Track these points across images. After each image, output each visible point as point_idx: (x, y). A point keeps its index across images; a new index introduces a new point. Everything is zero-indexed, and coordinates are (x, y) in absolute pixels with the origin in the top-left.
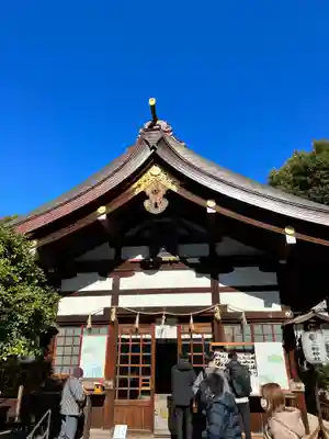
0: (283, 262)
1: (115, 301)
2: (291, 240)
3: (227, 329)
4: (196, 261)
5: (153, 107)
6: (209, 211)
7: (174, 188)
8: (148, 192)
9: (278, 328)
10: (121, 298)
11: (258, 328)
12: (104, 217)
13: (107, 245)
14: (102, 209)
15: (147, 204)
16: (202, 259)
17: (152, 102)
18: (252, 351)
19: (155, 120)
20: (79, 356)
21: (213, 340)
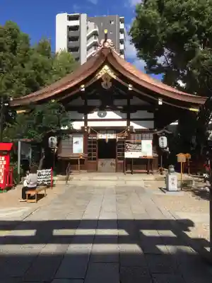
0: (157, 109)
1: (86, 124)
2: (160, 103)
3: (132, 136)
4: (121, 107)
5: (106, 35)
6: (130, 89)
7: (115, 77)
8: (103, 79)
9: (151, 135)
10: (88, 122)
11: (144, 135)
12: (83, 90)
13: (80, 98)
14: (83, 86)
15: (103, 84)
16: (124, 106)
17: (106, 32)
18: (141, 144)
19: (106, 39)
20: (72, 145)
21: (126, 139)
